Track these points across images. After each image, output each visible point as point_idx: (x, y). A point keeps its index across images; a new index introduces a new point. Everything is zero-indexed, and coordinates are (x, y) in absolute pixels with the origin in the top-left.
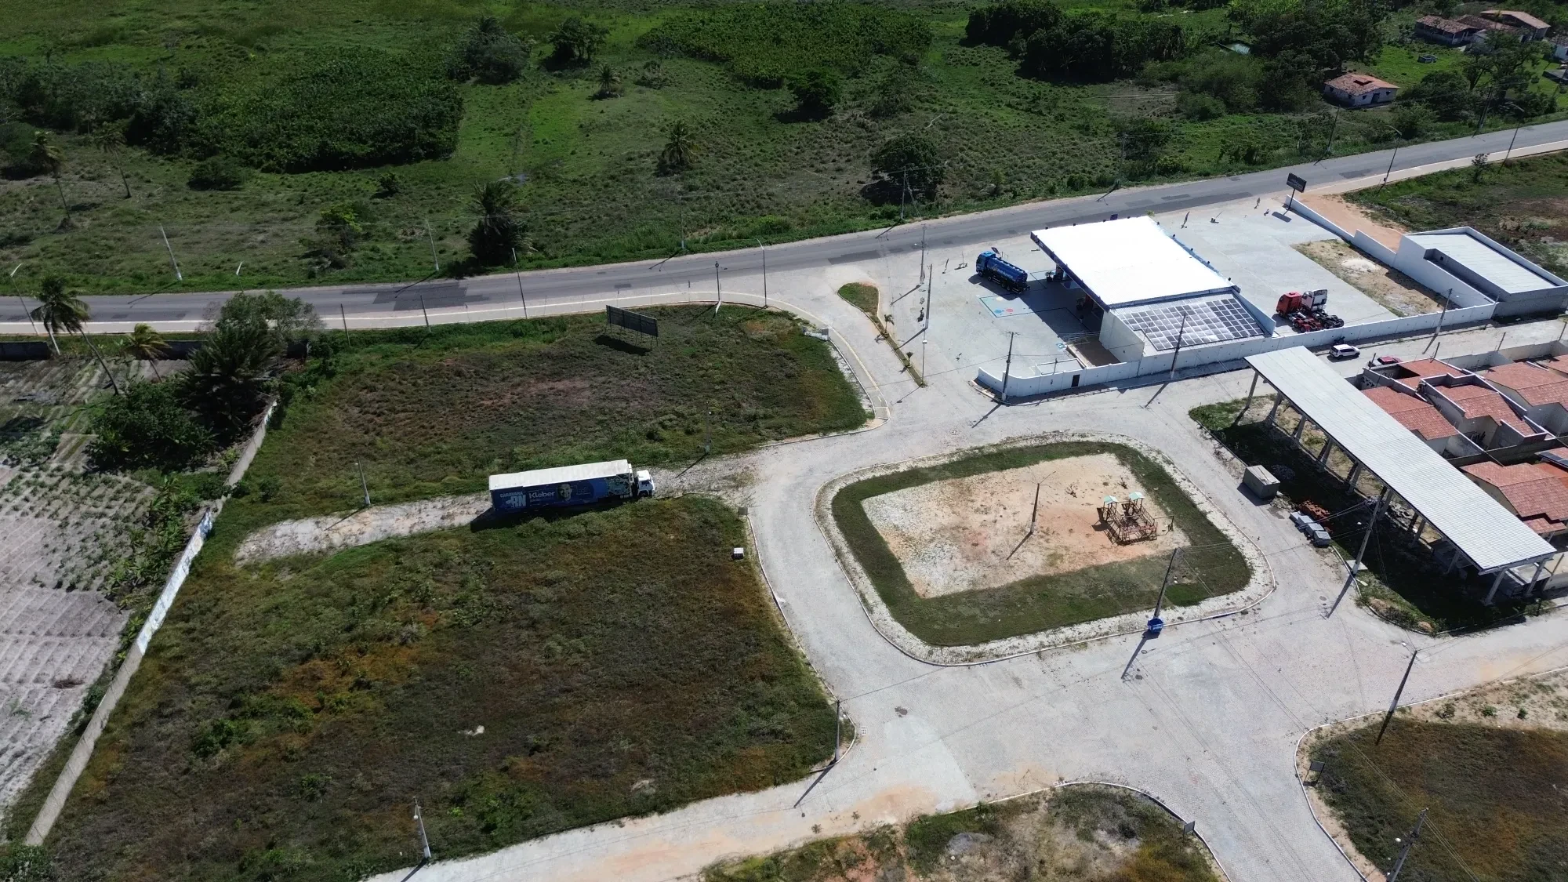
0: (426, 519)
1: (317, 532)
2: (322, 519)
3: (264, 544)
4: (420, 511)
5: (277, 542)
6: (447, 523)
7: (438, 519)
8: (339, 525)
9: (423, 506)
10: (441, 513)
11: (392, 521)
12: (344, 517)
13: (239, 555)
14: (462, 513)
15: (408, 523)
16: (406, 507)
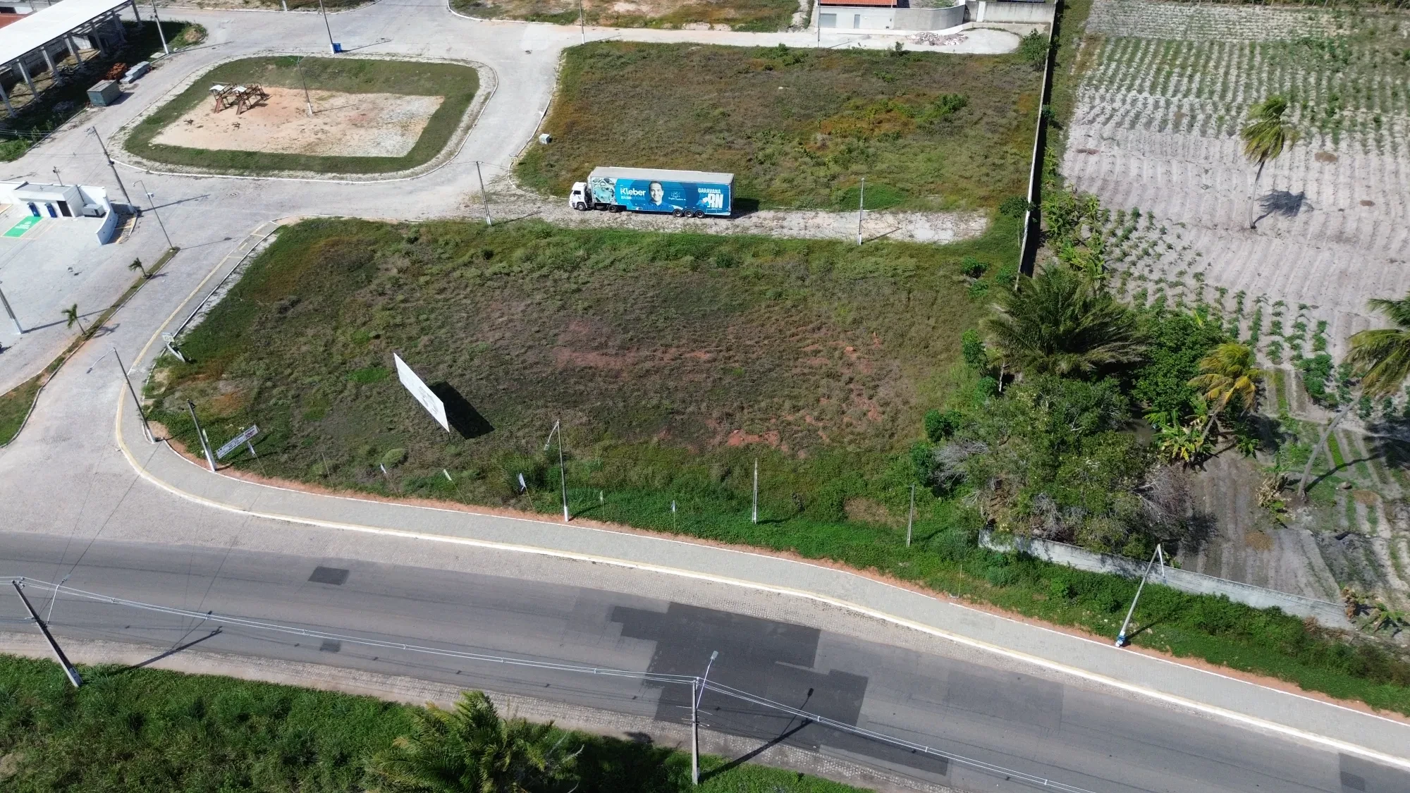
0: (802, 221)
1: (911, 227)
2: (907, 240)
3: (963, 226)
4: (806, 228)
5: (949, 225)
6: (781, 214)
7: (788, 219)
8: (888, 230)
9: (802, 232)
10: (785, 223)
11: (835, 225)
12: (884, 237)
13: (984, 221)
14: (765, 219)
15: (818, 220)
16: (820, 236)
